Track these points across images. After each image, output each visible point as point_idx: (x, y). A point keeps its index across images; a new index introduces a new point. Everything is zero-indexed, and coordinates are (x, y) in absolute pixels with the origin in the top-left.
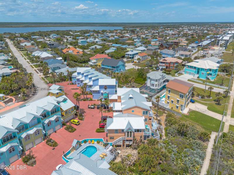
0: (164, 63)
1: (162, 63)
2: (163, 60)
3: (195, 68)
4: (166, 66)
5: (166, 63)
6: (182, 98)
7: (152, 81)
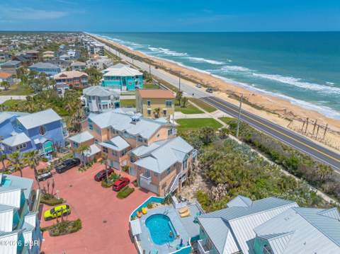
0: (64, 80)
1: (60, 81)
2: (61, 76)
3: (118, 78)
4: (68, 85)
5: (68, 80)
6: (170, 105)
7: (102, 101)
